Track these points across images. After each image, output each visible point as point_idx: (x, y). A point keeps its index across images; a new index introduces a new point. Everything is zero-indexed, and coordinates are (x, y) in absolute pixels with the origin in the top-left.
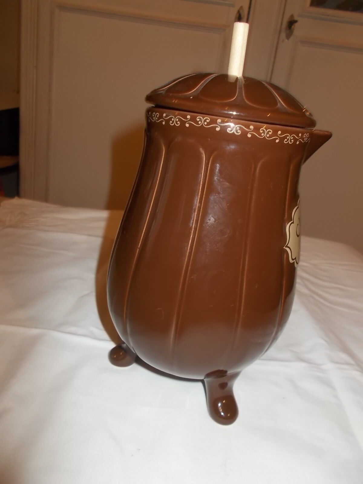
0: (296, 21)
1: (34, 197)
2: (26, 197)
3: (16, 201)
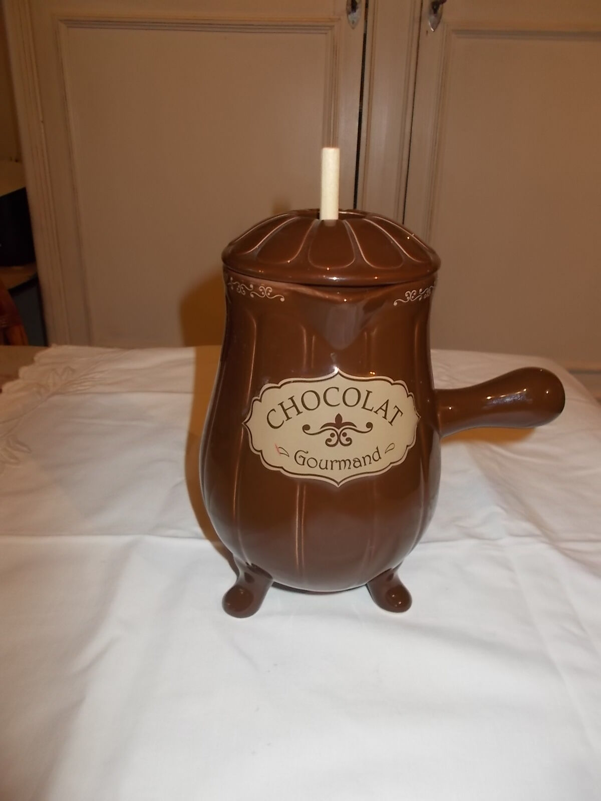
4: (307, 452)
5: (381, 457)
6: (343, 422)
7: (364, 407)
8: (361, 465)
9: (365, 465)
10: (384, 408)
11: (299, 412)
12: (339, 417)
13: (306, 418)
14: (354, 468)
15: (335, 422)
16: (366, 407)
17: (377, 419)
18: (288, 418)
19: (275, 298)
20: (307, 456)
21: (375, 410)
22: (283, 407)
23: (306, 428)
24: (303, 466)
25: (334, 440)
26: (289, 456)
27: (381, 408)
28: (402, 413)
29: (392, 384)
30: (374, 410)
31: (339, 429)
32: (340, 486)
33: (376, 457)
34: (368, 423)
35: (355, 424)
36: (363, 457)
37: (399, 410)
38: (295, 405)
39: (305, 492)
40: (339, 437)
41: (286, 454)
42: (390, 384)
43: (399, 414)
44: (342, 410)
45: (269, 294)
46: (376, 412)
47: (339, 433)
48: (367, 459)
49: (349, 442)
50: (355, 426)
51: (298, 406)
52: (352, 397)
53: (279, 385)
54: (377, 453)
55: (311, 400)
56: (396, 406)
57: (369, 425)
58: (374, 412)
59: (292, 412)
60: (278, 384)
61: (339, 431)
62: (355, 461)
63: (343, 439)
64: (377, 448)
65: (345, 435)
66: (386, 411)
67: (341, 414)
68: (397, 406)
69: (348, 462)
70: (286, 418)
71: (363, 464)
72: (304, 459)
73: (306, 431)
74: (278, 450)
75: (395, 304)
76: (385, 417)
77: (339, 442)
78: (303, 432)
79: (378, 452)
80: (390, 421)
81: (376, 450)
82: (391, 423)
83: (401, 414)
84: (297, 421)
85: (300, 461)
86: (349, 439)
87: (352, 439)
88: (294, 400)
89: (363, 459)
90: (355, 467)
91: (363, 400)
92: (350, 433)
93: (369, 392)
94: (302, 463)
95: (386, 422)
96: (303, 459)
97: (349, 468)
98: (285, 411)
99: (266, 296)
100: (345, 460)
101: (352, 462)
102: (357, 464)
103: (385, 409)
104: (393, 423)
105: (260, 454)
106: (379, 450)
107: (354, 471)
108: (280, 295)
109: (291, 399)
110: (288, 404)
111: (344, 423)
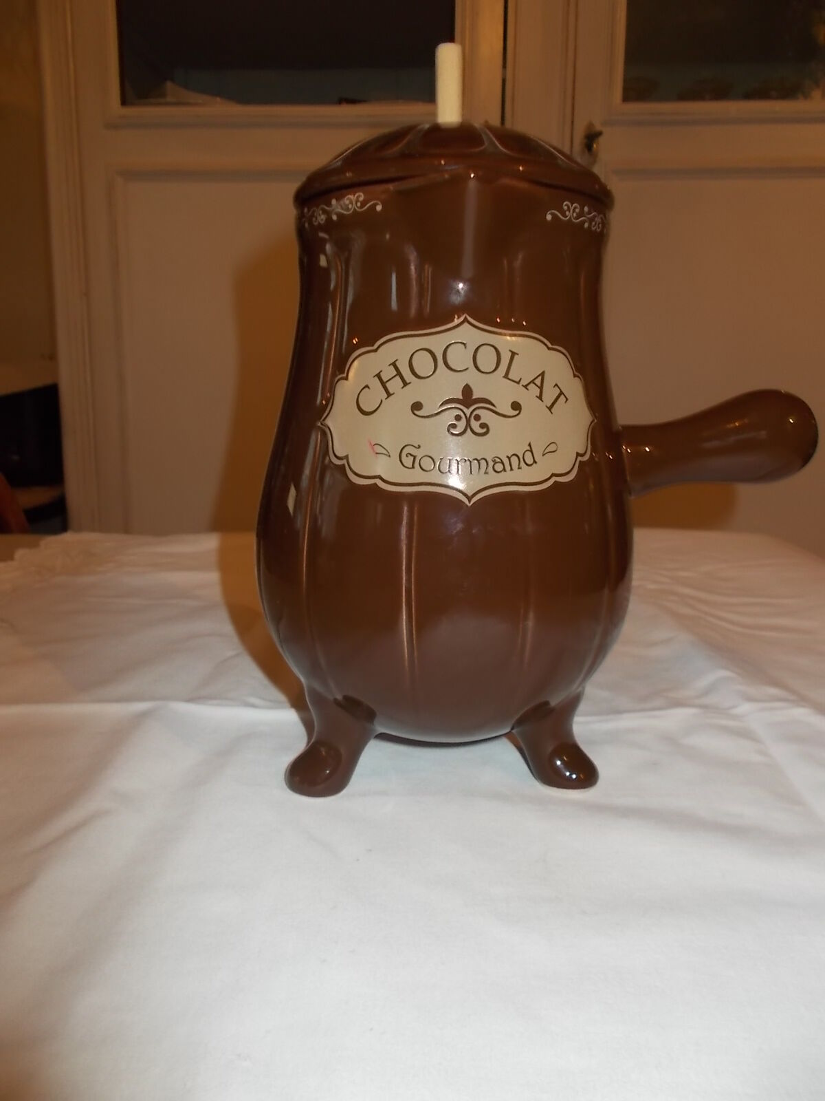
0: (600, 134)
1: (102, 525)
2: (80, 529)
3: (67, 537)
4: (419, 447)
5: (536, 460)
6: (474, 397)
7: (506, 376)
8: (504, 470)
9: (512, 469)
10: (538, 382)
11: (405, 384)
12: (467, 390)
13: (417, 391)
14: (493, 472)
15: (461, 397)
16: (510, 377)
17: (527, 398)
18: (389, 394)
19: (368, 208)
20: (419, 453)
21: (524, 382)
22: (380, 379)
23: (417, 406)
24: (413, 470)
25: (462, 425)
26: (389, 456)
27: (533, 382)
28: (567, 399)
29: (549, 348)
30: (522, 383)
31: (468, 407)
32: (471, 503)
33: (530, 461)
34: (513, 403)
35: (494, 402)
36: (508, 457)
37: (561, 393)
38: (399, 373)
39: (416, 517)
40: (468, 421)
41: (385, 452)
42: (546, 348)
43: (562, 398)
44: (472, 378)
45: (359, 204)
46: (526, 387)
47: (468, 416)
48: (514, 460)
49: (485, 430)
50: (493, 405)
51: (404, 374)
52: (487, 359)
53: (376, 346)
54: (529, 453)
55: (423, 364)
56: (556, 385)
57: (516, 406)
58: (523, 386)
59: (394, 386)
60: (373, 345)
61: (468, 412)
62: (495, 463)
63: (475, 425)
64: (530, 445)
65: (477, 418)
66: (541, 388)
67: (471, 385)
68: (559, 384)
69: (483, 462)
70: (386, 396)
71: (508, 467)
72: (415, 457)
73: (416, 412)
74: (373, 449)
75: (549, 217)
76: (540, 397)
77: (469, 430)
78: (412, 415)
79: (531, 451)
80: (549, 405)
81: (529, 448)
82: (550, 408)
83: (565, 399)
84: (403, 398)
85: (408, 461)
86: (483, 426)
87: (489, 425)
88: (398, 366)
89: (507, 459)
90: (496, 471)
91: (505, 364)
92: (486, 416)
93: (513, 354)
94: (411, 466)
95: (542, 407)
96: (412, 458)
97: (486, 473)
98: (383, 384)
99: (355, 209)
100: (479, 459)
101: (491, 464)
102: (499, 467)
103: (539, 384)
104: (553, 410)
105: (345, 462)
106: (533, 448)
107: (494, 479)
108: (375, 202)
109: (394, 364)
110: (389, 372)
111: (476, 399)
